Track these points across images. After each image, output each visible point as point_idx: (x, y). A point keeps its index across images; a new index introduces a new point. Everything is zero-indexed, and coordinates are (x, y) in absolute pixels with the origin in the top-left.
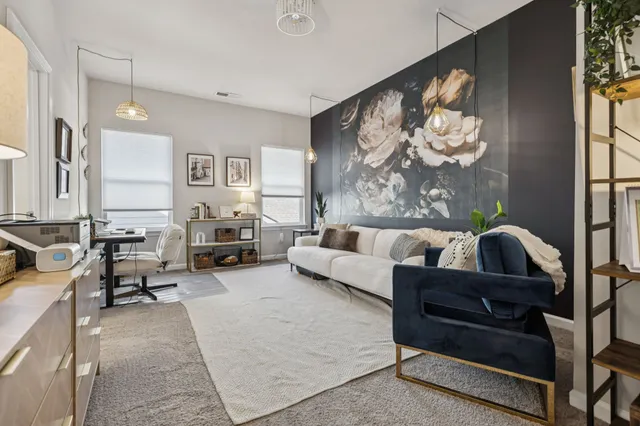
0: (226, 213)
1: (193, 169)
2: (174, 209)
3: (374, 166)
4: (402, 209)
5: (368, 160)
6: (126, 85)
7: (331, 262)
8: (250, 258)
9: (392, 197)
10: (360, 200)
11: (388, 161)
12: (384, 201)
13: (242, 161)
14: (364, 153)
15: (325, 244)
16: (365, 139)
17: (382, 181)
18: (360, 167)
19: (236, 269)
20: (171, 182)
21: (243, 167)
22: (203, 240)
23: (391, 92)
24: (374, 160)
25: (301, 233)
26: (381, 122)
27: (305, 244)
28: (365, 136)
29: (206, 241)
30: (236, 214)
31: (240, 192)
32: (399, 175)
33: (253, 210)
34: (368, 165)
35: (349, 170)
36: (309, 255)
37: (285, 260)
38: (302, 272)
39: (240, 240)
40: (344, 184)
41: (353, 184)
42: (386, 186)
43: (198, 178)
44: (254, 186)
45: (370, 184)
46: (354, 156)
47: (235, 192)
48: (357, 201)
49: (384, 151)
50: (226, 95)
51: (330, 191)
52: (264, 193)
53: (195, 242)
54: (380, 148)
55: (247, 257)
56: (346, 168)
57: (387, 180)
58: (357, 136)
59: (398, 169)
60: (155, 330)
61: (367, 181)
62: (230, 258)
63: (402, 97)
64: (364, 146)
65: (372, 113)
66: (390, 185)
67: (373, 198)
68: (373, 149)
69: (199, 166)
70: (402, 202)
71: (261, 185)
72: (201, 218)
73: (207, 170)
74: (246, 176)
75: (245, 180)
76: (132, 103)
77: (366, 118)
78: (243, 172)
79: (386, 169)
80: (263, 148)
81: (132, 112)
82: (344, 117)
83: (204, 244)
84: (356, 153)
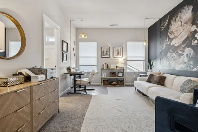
0: (113, 67)
1: (103, 52)
2: (98, 65)
3: (176, 45)
4: (192, 67)
5: (173, 43)
6: (81, 29)
7: (148, 89)
8: (121, 83)
9: (186, 60)
10: (169, 62)
11: (184, 42)
12: (182, 62)
13: (119, 48)
14: (171, 40)
15: (149, 81)
16: (172, 33)
17: (180, 52)
18: (169, 47)
19: (116, 87)
20: (97, 56)
21: (120, 51)
22: (106, 76)
23: (186, 7)
24: (176, 42)
25: (141, 75)
26: (180, 23)
27: (140, 80)
28: (172, 32)
29: (107, 76)
30: (117, 67)
31: (118, 59)
32: (190, 49)
33: (123, 66)
34: (173, 45)
35: (164, 48)
36: (141, 85)
37: (132, 86)
38: (139, 91)
39: (118, 77)
40: (162, 55)
41: (166, 55)
42: (183, 55)
43: (104, 55)
44: (124, 57)
45: (174, 54)
46: (166, 42)
47: (116, 59)
48: (168, 62)
49: (181, 37)
50: (113, 25)
51: (155, 58)
52: (128, 59)
53: (103, 76)
54: (179, 36)
55: (120, 83)
56: (163, 48)
57: (183, 52)
58: (168, 32)
59: (190, 46)
60: (80, 103)
61: (172, 53)
62: (114, 83)
63: (192, 7)
64: (171, 37)
65: (175, 20)
66: (185, 54)
67: (175, 61)
68: (175, 37)
69: (105, 51)
70: (192, 63)
71: (127, 57)
72: (105, 68)
73: (107, 52)
74: (121, 53)
75: (120, 55)
76: (83, 34)
77: (172, 23)
78: (120, 52)
79: (183, 46)
80: (127, 43)
81: (83, 36)
82: (162, 25)
83: (106, 77)
84: (167, 40)
